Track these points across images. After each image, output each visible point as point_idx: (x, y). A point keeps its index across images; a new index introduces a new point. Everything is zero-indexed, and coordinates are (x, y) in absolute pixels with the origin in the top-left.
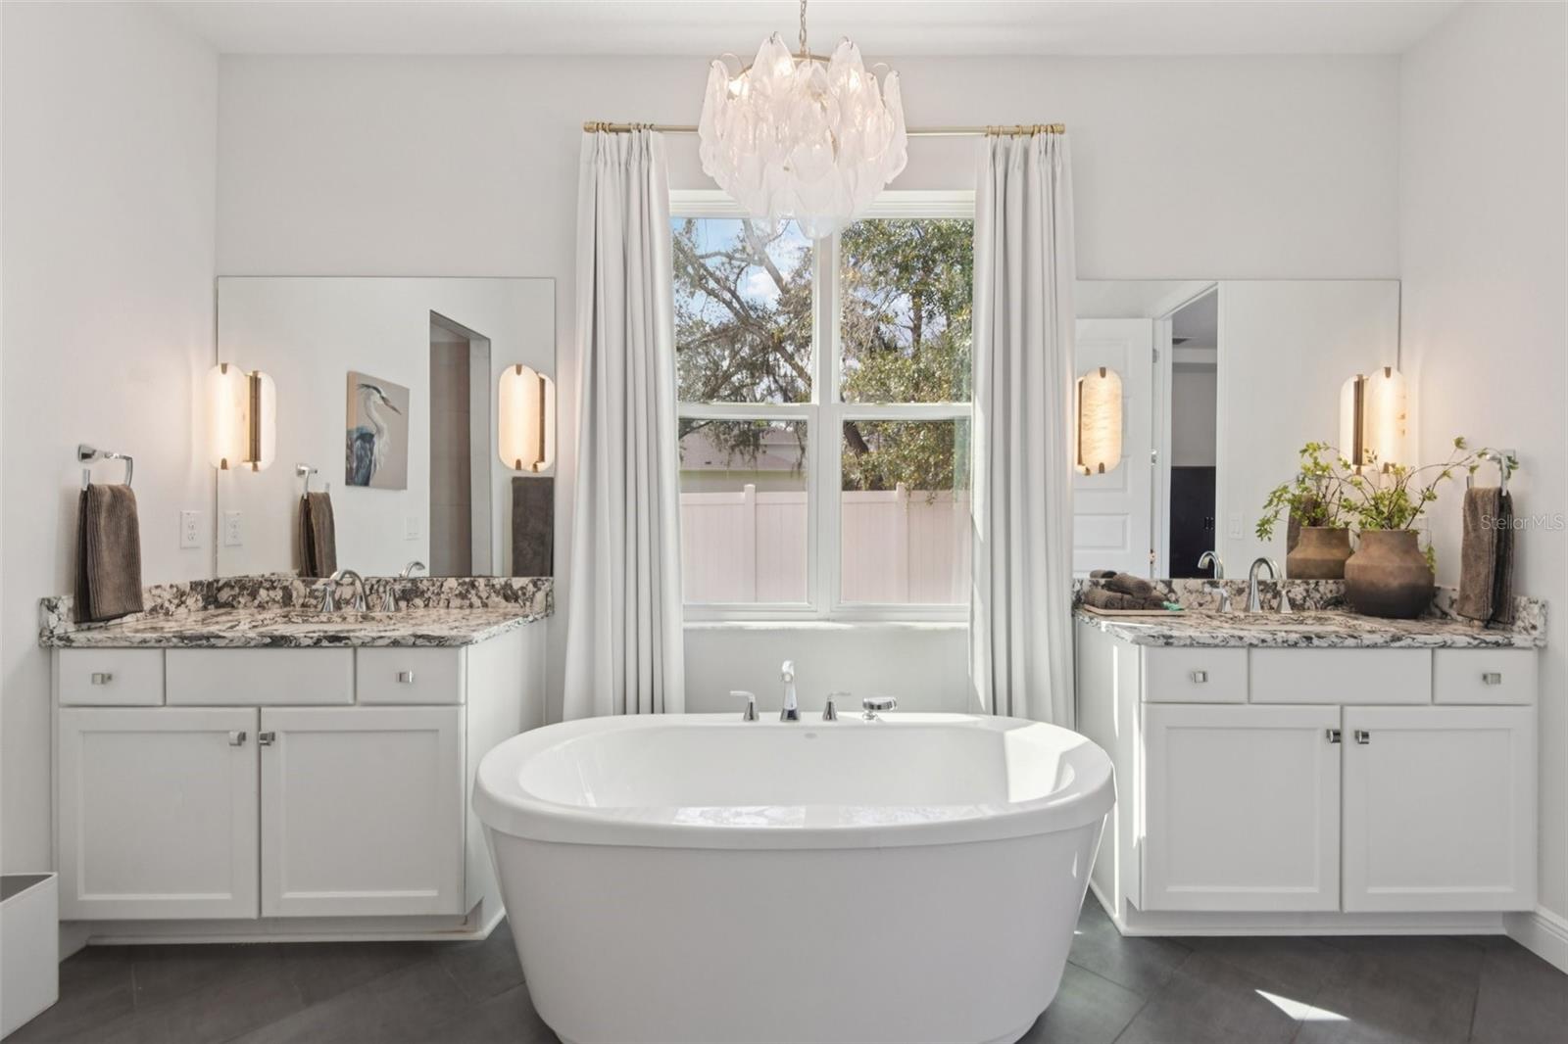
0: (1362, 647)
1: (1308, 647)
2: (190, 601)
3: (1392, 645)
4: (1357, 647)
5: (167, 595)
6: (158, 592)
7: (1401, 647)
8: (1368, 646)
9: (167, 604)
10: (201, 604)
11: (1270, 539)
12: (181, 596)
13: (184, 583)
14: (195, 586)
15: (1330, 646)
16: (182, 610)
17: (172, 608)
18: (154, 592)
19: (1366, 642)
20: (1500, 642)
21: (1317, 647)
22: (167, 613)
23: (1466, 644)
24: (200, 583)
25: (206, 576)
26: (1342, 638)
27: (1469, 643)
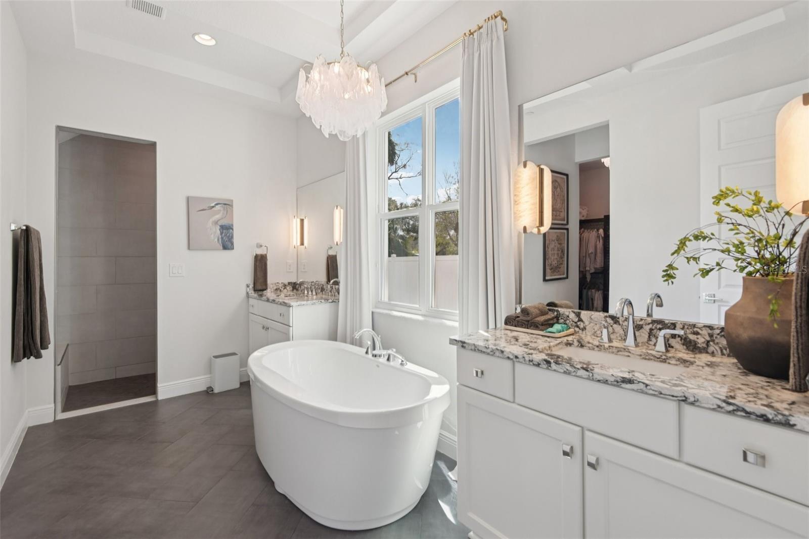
0: (593, 380)
1: (547, 368)
2: (288, 288)
3: (624, 385)
4: (588, 379)
5: (280, 286)
6: (278, 284)
7: (633, 390)
8: (599, 381)
9: (280, 288)
10: (291, 289)
11: (672, 283)
12: (285, 286)
13: (286, 282)
14: (289, 283)
15: (565, 372)
16: (285, 290)
17: (282, 289)
18: (277, 284)
19: (596, 377)
20: (770, 417)
21: (555, 370)
22: (281, 291)
23: (715, 407)
24: (291, 283)
25: (294, 281)
26: (575, 368)
27: (719, 407)
